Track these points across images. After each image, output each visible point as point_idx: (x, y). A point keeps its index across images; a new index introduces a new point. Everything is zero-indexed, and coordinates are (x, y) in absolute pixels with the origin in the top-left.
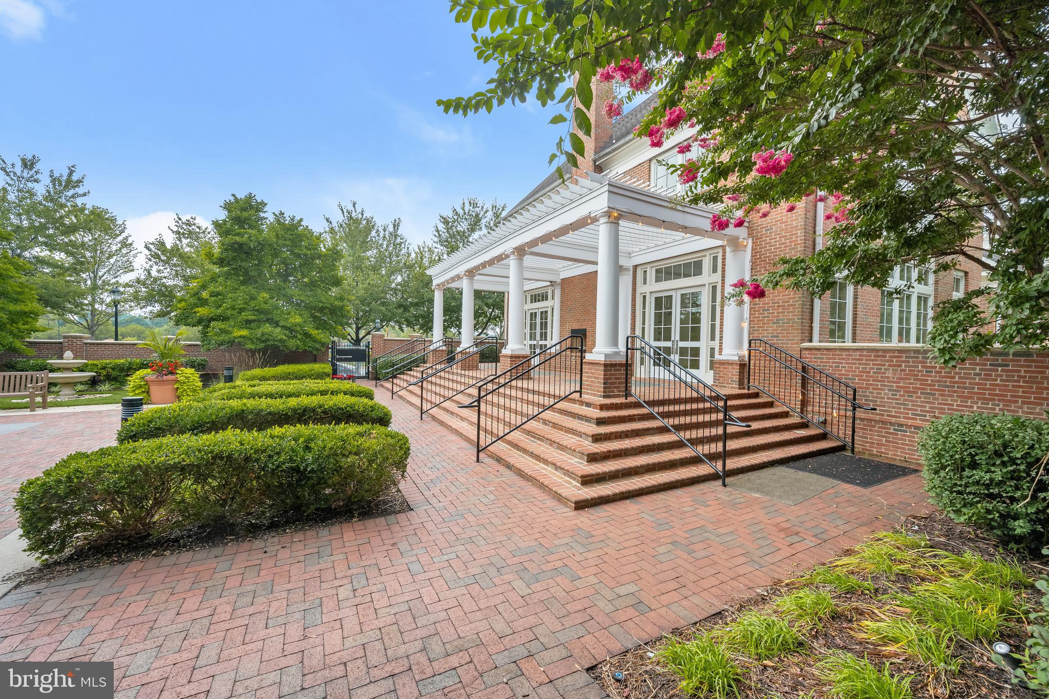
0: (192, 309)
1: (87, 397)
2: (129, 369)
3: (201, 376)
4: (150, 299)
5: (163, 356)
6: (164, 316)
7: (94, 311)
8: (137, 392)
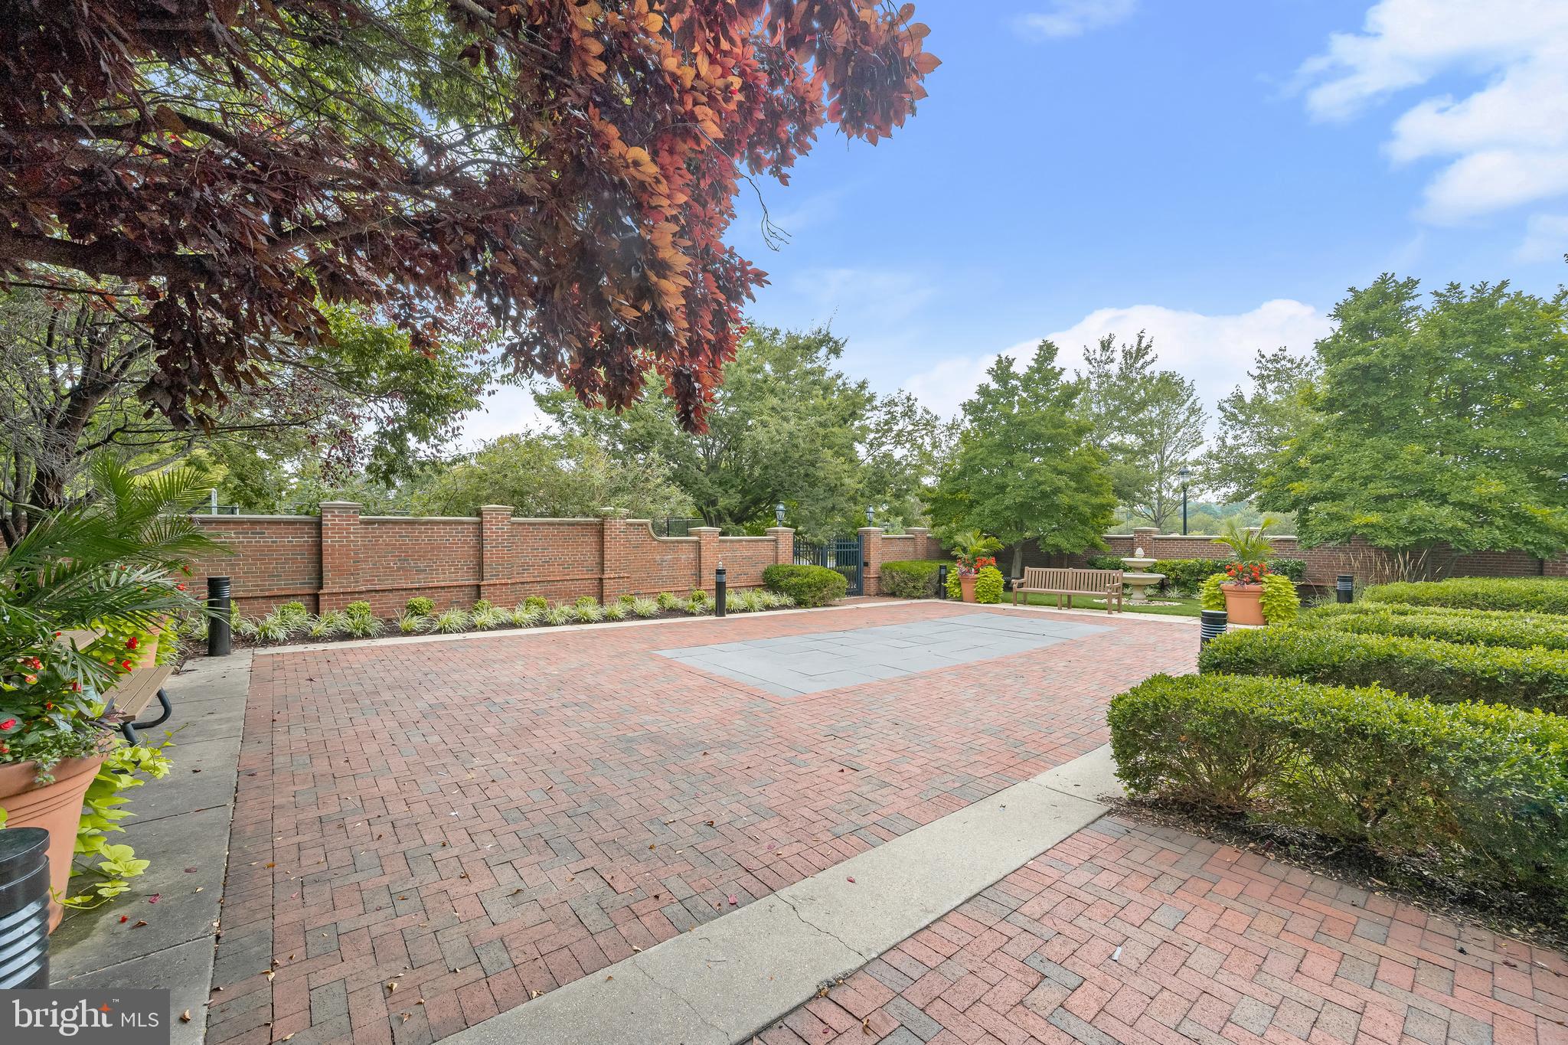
0: (1283, 485)
1: (1157, 603)
2: (1200, 571)
3: (1298, 588)
4: (1224, 478)
5: (1243, 555)
6: (1241, 499)
7: (1160, 499)
8: (1211, 603)
